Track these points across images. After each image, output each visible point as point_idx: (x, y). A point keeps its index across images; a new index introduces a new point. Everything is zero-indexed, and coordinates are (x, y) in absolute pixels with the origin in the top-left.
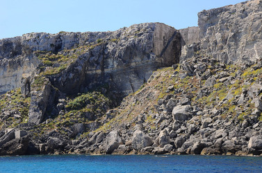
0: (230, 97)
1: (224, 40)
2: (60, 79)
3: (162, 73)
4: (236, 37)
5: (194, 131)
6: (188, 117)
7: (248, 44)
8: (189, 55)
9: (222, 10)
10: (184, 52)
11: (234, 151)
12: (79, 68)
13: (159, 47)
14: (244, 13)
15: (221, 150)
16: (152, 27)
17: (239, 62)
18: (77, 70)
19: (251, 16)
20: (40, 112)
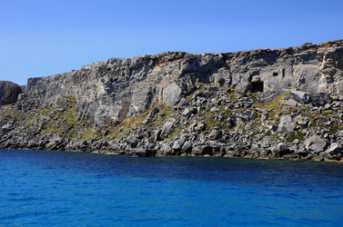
0: (31, 122)
1: (39, 94)
3: (6, 107)
4: (44, 92)
5: (10, 137)
6: (9, 130)
7: (49, 97)
8: (22, 99)
9: (39, 79)
10: (19, 98)
11: (22, 147)
13: (7, 94)
14: (49, 82)
15: (17, 146)
16: (4, 83)
17: (44, 104)
19: (52, 83)
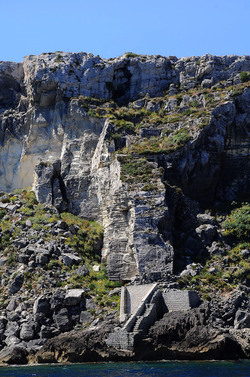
2: (184, 165)
12: (218, 139)
18: (214, 143)
20: (167, 244)
